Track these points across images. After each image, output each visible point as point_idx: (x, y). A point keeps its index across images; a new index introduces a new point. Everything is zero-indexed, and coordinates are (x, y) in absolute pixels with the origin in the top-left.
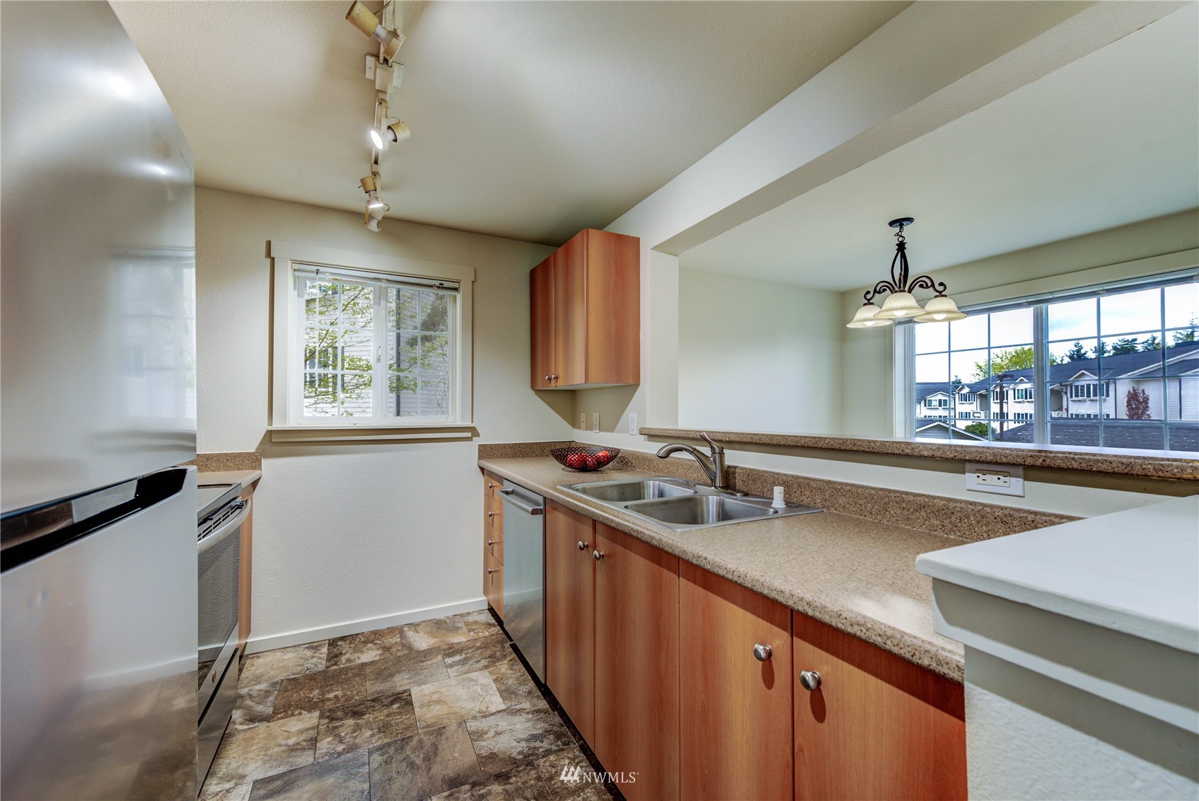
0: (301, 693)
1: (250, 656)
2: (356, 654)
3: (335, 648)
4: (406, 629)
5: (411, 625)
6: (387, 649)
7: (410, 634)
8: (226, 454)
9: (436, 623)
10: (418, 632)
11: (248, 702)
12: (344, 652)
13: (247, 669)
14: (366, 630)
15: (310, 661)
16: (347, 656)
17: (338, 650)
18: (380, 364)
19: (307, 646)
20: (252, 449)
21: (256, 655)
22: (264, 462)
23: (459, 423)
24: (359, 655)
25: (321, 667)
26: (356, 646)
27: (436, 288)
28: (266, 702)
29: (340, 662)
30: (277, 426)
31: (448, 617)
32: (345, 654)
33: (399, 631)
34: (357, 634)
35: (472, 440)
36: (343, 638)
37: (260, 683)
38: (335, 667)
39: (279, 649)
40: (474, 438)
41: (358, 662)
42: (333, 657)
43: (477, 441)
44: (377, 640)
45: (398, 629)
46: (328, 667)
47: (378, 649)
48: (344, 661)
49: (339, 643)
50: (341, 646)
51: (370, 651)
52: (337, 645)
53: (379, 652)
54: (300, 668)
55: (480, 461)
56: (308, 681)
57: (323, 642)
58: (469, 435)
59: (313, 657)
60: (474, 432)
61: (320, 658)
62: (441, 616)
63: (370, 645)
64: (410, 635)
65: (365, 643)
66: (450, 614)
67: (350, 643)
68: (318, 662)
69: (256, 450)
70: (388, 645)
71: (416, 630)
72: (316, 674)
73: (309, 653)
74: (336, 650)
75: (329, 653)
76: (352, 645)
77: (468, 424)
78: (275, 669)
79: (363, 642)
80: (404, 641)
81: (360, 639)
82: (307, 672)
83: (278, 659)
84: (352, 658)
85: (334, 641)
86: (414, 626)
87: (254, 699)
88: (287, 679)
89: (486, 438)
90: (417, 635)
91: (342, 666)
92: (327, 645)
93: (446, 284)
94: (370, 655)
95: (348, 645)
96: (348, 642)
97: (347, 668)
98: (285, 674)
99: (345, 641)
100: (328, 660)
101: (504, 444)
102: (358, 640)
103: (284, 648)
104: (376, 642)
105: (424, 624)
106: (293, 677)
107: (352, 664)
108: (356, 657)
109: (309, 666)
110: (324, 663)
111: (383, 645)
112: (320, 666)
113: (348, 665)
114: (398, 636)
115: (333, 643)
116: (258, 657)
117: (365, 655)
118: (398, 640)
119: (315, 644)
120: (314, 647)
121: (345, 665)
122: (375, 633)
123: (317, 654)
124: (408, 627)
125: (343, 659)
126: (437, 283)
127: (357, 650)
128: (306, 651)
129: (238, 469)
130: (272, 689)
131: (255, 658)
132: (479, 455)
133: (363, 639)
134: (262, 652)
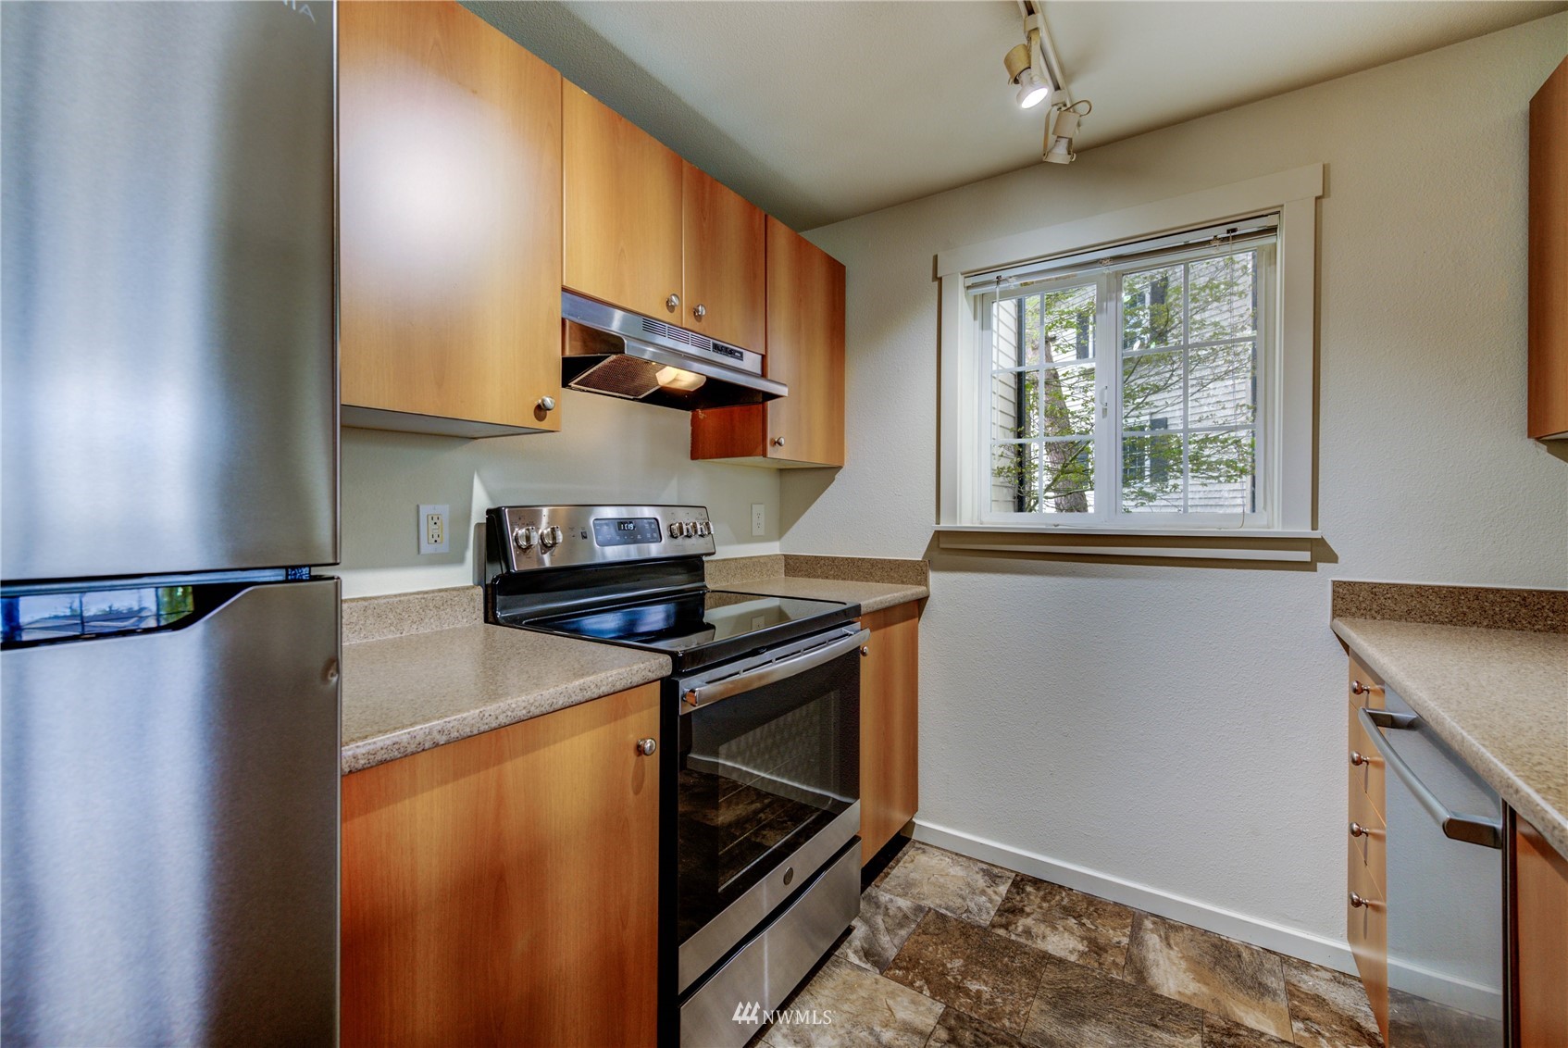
0: (941, 949)
1: (917, 845)
2: (1042, 927)
3: (1018, 894)
4: (1148, 924)
5: (1161, 921)
6: (1097, 948)
7: (1153, 940)
8: (890, 561)
9: (1215, 946)
10: (1169, 945)
11: (879, 920)
12: (1027, 909)
13: (905, 862)
14: (1078, 887)
15: (977, 898)
16: (1029, 921)
17: (1021, 901)
18: (1106, 419)
19: (985, 867)
20: (918, 556)
21: (924, 847)
22: (934, 577)
23: (1278, 529)
24: (1048, 931)
25: (985, 920)
26: (1050, 909)
27: (1217, 243)
28: (896, 935)
29: (1013, 926)
30: (946, 524)
31: (1248, 946)
32: (1028, 915)
33: (1132, 919)
34: (1060, 887)
35: (1315, 570)
36: (1037, 882)
37: (904, 895)
38: (1001, 932)
39: (951, 852)
40: (1320, 565)
41: (1040, 945)
42: (1010, 911)
43: (1327, 574)
44: (1089, 918)
45: (1134, 914)
46: (994, 926)
47: (1083, 938)
48: (1020, 929)
49: (1029, 889)
50: (1029, 894)
51: (1066, 934)
52: (1023, 890)
53: (1081, 947)
54: (959, 902)
55: (1336, 621)
56: (957, 934)
57: (1008, 874)
58: (1305, 556)
59: (983, 893)
60: (1320, 551)
61: (991, 901)
62: (1235, 937)
63: (1072, 922)
64: (1150, 943)
65: (1068, 911)
66: (1258, 942)
67: (1044, 899)
68: (985, 906)
69: (923, 558)
70: (1102, 941)
71: (1167, 938)
72: (973, 927)
73: (981, 882)
74: (1018, 898)
75: (1007, 898)
76: (1045, 905)
77: (1303, 530)
78: (934, 884)
79: (1064, 908)
80: (1134, 951)
81: (1062, 899)
82: (964, 916)
83: (942, 870)
84: (1034, 930)
85: (1022, 880)
86: (1168, 927)
87: (887, 919)
88: (937, 912)
89: (1358, 566)
90: (1166, 950)
91: (1013, 937)
92: (1010, 881)
93: (1243, 228)
94: (1062, 943)
95: (1038, 901)
96: (1042, 893)
97: (1020, 945)
98: (938, 901)
99: (1038, 889)
100: (1000, 912)
101: (1420, 587)
102: (1058, 898)
103: (957, 854)
104: (1085, 921)
105: (1188, 932)
106: (943, 911)
107: (1029, 943)
108: (1040, 932)
109: (972, 905)
110: (993, 913)
111: (1093, 935)
112: (984, 917)
113: (1022, 940)
114: (1128, 931)
115: (1020, 883)
116: (924, 852)
117: (1055, 939)
118: (1125, 941)
119: (996, 871)
120: (992, 874)
121: (1019, 939)
122: (1091, 900)
123: (990, 891)
124: (1154, 923)
125: (1023, 923)
126: (1221, 232)
127: (1047, 919)
128: (979, 876)
129: (903, 583)
130: (912, 917)
131: (920, 851)
132: (1334, 606)
133: (1065, 902)
134: (932, 846)
